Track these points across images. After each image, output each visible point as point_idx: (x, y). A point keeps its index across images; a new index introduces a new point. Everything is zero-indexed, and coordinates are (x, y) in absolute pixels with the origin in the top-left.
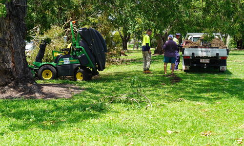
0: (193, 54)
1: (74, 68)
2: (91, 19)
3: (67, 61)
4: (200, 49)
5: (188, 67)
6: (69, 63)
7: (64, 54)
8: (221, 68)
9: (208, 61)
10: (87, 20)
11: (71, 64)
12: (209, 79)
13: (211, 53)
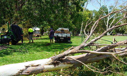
0: (57, 35)
1: (8, 40)
2: (22, 22)
3: (5, 37)
4: (60, 34)
5: (56, 41)
6: (6, 38)
7: (4, 34)
8: (68, 41)
9: (63, 38)
10: (21, 22)
11: (7, 38)
12: (61, 45)
13: (64, 35)
